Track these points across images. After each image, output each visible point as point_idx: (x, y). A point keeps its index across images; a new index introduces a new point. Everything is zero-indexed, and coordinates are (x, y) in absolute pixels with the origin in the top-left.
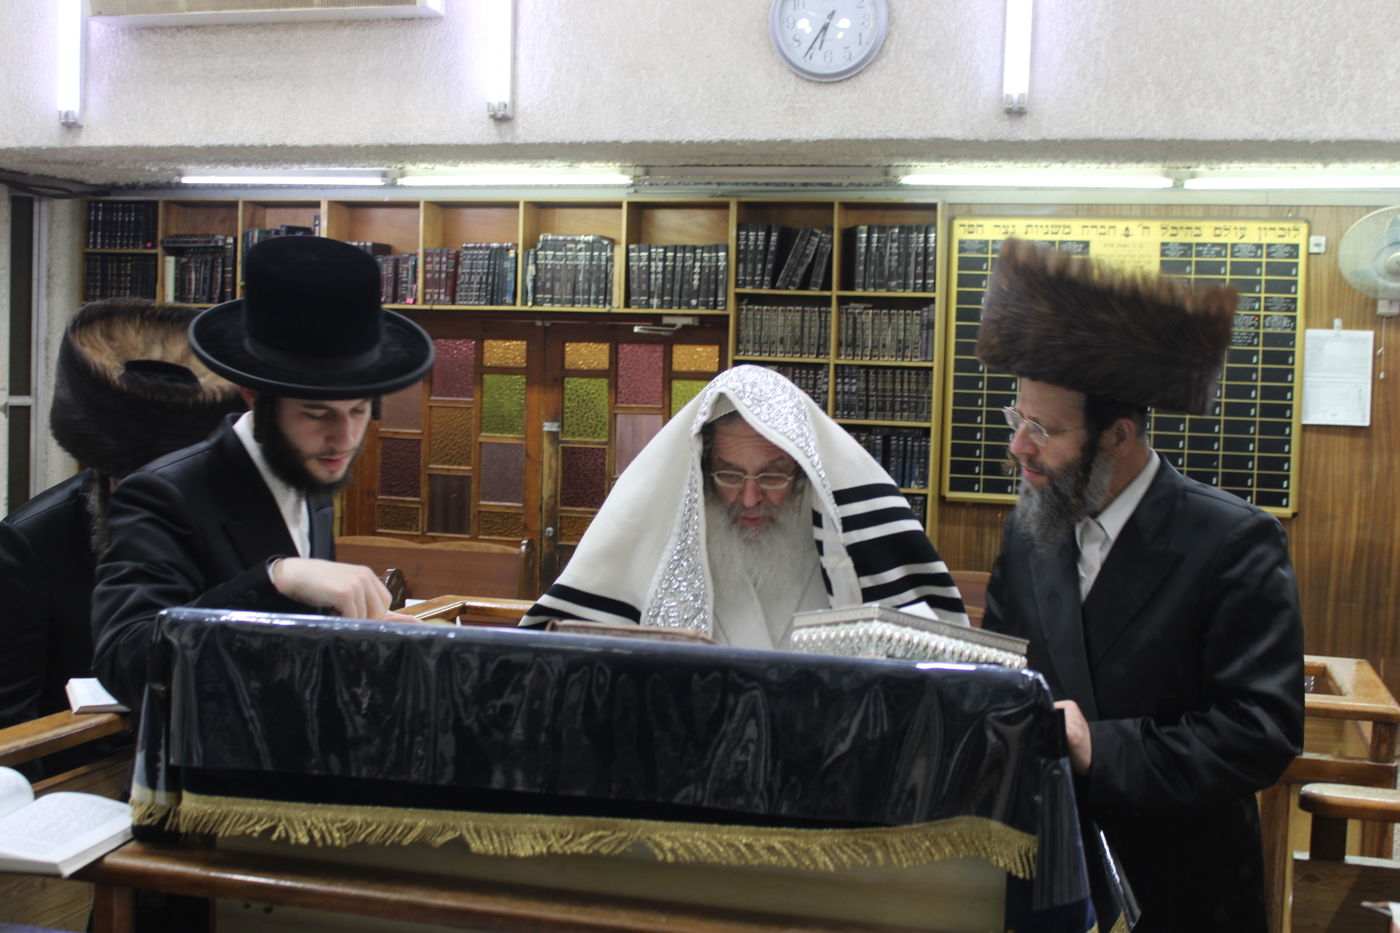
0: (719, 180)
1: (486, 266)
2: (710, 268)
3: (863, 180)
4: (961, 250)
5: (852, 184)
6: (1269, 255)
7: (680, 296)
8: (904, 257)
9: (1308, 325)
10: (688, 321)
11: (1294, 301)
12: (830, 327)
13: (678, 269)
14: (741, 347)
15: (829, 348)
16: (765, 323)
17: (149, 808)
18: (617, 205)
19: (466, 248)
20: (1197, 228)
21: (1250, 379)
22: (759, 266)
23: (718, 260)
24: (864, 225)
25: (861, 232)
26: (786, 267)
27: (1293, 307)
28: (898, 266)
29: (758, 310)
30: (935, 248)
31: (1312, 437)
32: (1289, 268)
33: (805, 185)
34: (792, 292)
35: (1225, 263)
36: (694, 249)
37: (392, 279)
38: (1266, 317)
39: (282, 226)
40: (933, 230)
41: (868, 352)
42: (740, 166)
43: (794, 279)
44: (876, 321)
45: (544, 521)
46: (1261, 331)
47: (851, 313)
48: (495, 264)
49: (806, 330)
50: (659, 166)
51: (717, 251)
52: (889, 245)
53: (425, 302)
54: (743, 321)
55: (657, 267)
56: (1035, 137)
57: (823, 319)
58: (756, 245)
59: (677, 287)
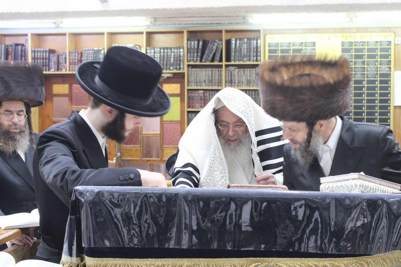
0: (180, 23)
1: (93, 57)
2: (177, 55)
3: (233, 22)
4: (269, 46)
5: (229, 23)
6: (381, 45)
7: (166, 66)
8: (249, 49)
9: (395, 70)
10: (169, 75)
11: (390, 61)
12: (222, 76)
13: (165, 56)
14: (189, 84)
15: (222, 83)
16: (198, 75)
17: (70, 264)
18: (142, 33)
19: (85, 50)
20: (355, 36)
21: (375, 90)
22: (196, 54)
23: (180, 52)
24: (233, 38)
25: (233, 40)
26: (205, 54)
27: (390, 64)
28: (247, 53)
29: (196, 70)
30: (260, 46)
31: (398, 110)
32: (388, 50)
33: (211, 24)
34: (208, 63)
35: (365, 49)
36: (171, 48)
37: (57, 63)
38: (380, 67)
39: (13, 43)
40: (259, 39)
41: (236, 84)
42: (190, 17)
43: (209, 59)
44: (239, 73)
45: (116, 150)
46: (379, 73)
47: (230, 71)
48: (96, 56)
49: (213, 77)
50: (160, 18)
51: (180, 49)
52: (243, 45)
53: (70, 70)
54: (190, 75)
55: (157, 55)
56: (304, 4)
57: (220, 73)
58: (194, 47)
59: (165, 63)
